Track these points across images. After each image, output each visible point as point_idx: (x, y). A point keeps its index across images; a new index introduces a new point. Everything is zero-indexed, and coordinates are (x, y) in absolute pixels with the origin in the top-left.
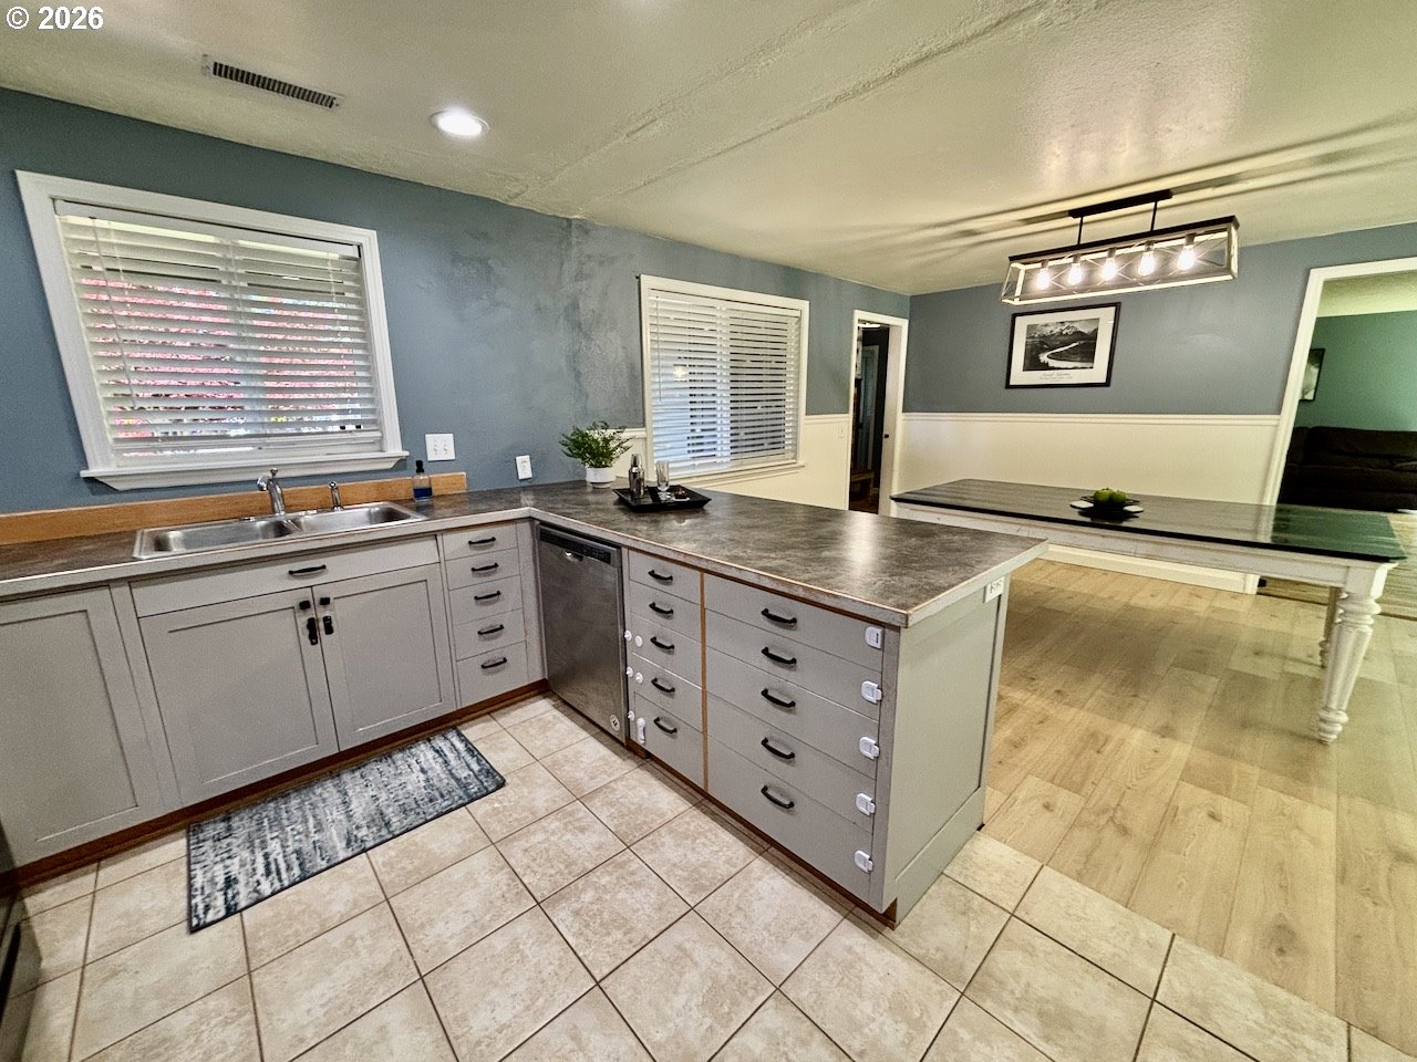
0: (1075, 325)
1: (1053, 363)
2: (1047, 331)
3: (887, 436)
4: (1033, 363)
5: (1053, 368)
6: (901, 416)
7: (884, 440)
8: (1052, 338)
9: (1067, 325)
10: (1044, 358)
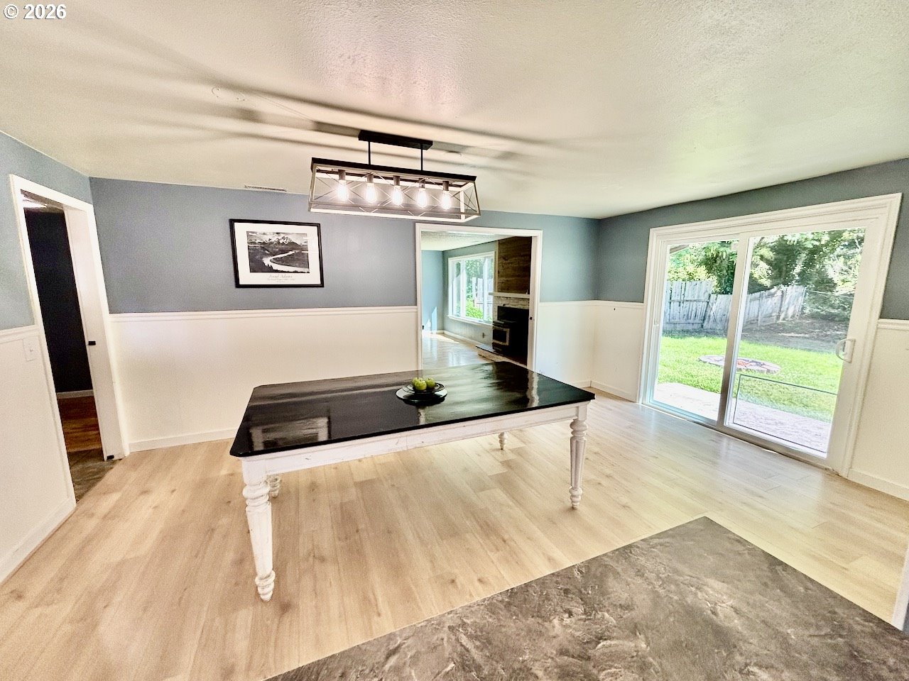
0: (289, 237)
1: (275, 267)
2: (266, 239)
3: (92, 343)
4: (257, 266)
5: (277, 271)
6: (109, 319)
7: (89, 348)
8: (272, 245)
9: (282, 235)
10: (267, 261)
